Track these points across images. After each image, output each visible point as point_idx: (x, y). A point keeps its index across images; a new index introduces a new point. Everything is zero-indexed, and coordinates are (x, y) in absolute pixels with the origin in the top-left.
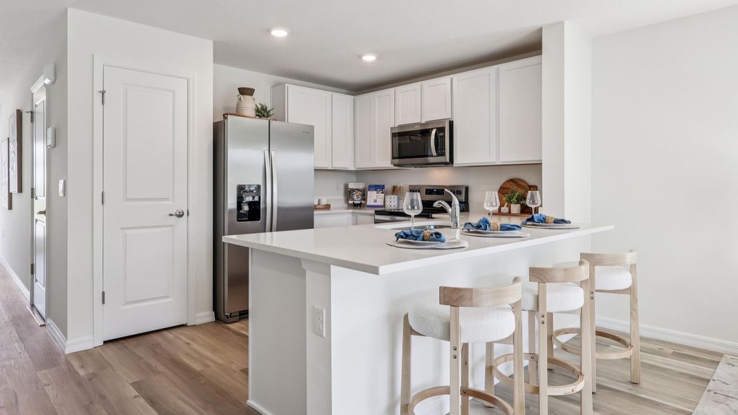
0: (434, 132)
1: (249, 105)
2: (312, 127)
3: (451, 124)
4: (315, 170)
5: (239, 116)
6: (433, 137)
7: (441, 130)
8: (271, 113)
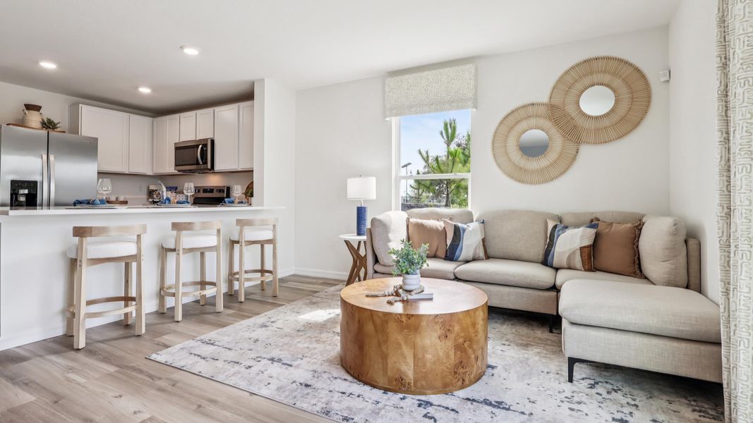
0: (200, 146)
1: (34, 119)
2: (96, 139)
3: (213, 142)
4: (98, 173)
5: (27, 127)
6: (199, 151)
7: (205, 145)
8: (58, 125)
